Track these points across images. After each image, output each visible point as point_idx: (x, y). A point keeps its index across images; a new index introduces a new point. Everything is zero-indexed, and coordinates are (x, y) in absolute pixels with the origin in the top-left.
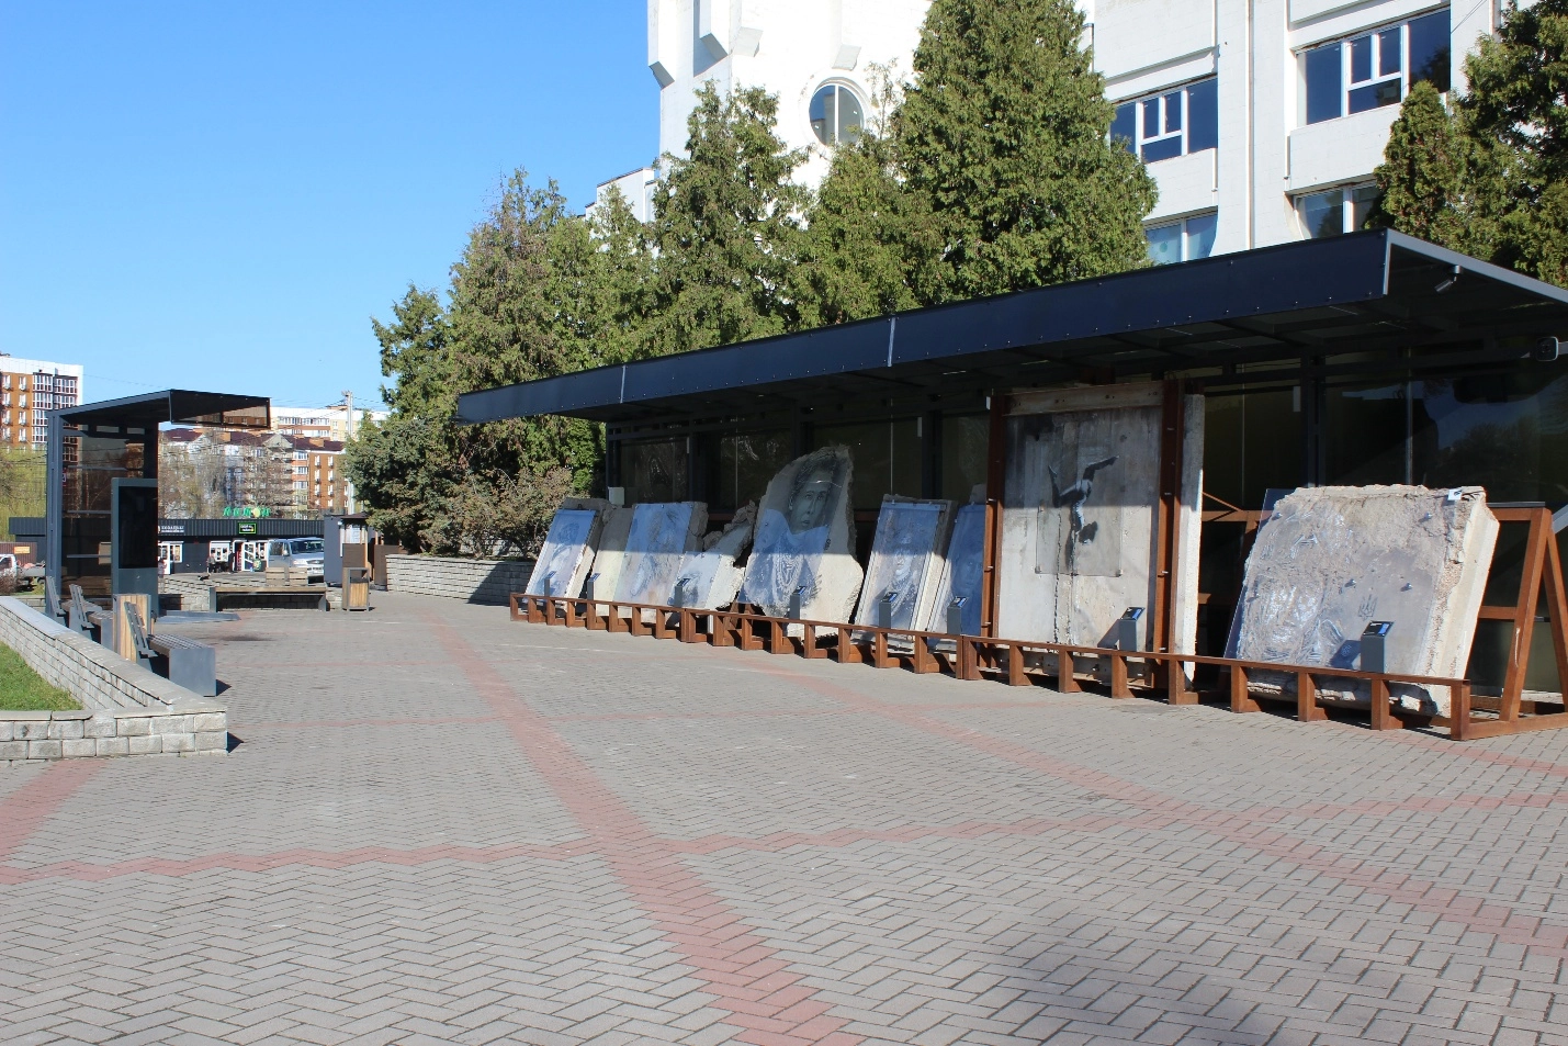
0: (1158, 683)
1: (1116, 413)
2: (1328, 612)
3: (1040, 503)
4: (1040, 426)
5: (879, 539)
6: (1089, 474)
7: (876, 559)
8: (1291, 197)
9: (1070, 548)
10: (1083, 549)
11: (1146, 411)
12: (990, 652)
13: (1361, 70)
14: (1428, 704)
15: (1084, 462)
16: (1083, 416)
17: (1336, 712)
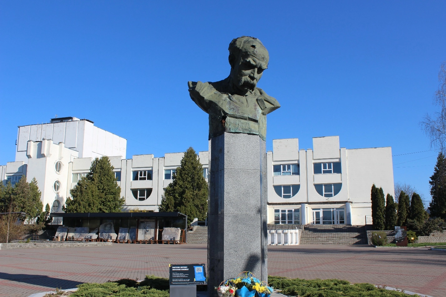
0: (155, 242)
1: (151, 221)
2: (169, 237)
3: (142, 229)
4: (142, 222)
5: (119, 231)
6: (148, 226)
7: (119, 234)
8: (131, 189)
9: (146, 233)
10: (147, 233)
11: (154, 222)
12: (137, 241)
13: (141, 175)
14: (177, 242)
15: (147, 225)
16: (147, 222)
17: (170, 243)
